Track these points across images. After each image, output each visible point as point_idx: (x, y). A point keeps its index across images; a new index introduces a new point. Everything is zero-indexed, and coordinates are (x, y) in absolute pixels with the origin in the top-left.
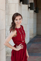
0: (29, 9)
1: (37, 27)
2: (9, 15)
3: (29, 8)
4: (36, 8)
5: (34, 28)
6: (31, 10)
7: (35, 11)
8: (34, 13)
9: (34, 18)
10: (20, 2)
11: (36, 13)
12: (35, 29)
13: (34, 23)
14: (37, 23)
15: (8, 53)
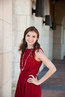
0: (44, 24)
1: (54, 48)
2: (17, 31)
3: (44, 22)
4: (53, 24)
5: (49, 51)
6: (46, 25)
7: (51, 27)
8: (50, 30)
9: (50, 37)
10: (32, 14)
11: (52, 29)
12: (51, 52)
13: (49, 44)
14: (54, 44)
15: (14, 85)
